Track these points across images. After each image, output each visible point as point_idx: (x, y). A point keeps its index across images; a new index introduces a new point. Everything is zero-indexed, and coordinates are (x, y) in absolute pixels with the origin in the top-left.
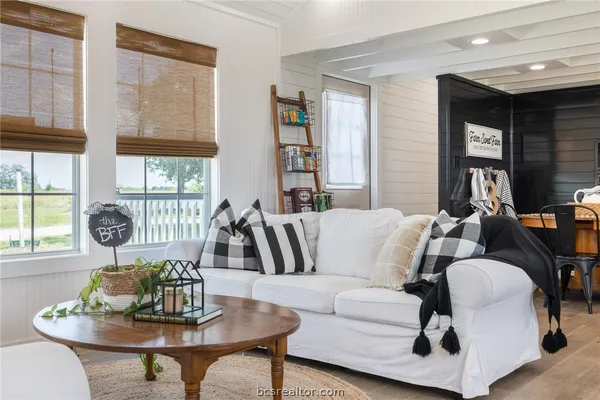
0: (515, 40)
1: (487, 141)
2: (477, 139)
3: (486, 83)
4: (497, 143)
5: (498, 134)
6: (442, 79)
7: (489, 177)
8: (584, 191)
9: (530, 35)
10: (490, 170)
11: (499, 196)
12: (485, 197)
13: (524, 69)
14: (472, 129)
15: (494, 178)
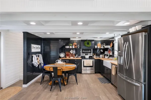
0: (44, 25)
1: (37, 48)
2: (34, 48)
3: (37, 35)
4: (39, 48)
5: (40, 46)
6: (24, 33)
7: (37, 56)
8: (58, 60)
9: (47, 24)
10: (38, 55)
11: (40, 60)
12: (36, 62)
13: (45, 33)
14: (33, 46)
15: (39, 56)
